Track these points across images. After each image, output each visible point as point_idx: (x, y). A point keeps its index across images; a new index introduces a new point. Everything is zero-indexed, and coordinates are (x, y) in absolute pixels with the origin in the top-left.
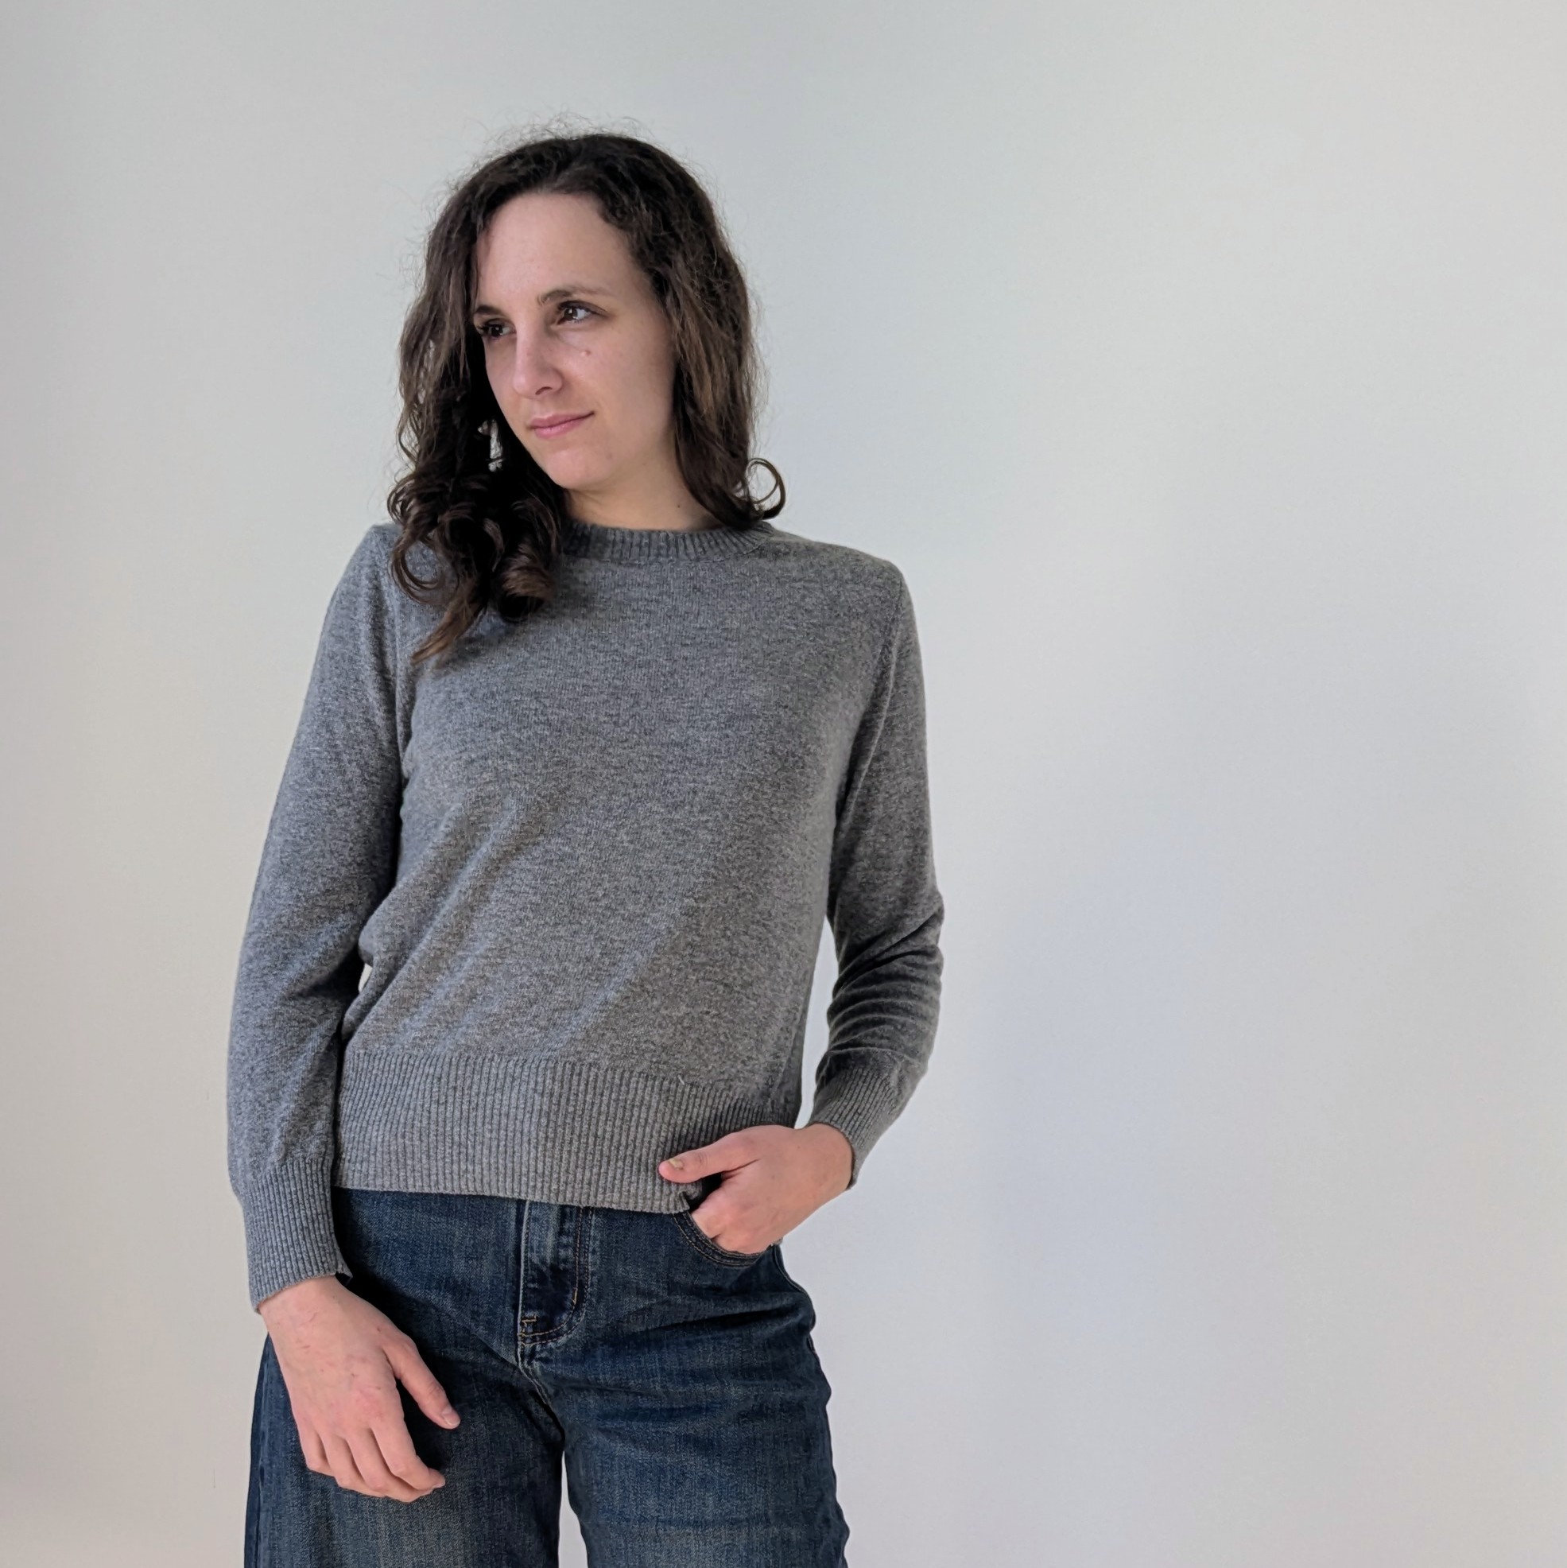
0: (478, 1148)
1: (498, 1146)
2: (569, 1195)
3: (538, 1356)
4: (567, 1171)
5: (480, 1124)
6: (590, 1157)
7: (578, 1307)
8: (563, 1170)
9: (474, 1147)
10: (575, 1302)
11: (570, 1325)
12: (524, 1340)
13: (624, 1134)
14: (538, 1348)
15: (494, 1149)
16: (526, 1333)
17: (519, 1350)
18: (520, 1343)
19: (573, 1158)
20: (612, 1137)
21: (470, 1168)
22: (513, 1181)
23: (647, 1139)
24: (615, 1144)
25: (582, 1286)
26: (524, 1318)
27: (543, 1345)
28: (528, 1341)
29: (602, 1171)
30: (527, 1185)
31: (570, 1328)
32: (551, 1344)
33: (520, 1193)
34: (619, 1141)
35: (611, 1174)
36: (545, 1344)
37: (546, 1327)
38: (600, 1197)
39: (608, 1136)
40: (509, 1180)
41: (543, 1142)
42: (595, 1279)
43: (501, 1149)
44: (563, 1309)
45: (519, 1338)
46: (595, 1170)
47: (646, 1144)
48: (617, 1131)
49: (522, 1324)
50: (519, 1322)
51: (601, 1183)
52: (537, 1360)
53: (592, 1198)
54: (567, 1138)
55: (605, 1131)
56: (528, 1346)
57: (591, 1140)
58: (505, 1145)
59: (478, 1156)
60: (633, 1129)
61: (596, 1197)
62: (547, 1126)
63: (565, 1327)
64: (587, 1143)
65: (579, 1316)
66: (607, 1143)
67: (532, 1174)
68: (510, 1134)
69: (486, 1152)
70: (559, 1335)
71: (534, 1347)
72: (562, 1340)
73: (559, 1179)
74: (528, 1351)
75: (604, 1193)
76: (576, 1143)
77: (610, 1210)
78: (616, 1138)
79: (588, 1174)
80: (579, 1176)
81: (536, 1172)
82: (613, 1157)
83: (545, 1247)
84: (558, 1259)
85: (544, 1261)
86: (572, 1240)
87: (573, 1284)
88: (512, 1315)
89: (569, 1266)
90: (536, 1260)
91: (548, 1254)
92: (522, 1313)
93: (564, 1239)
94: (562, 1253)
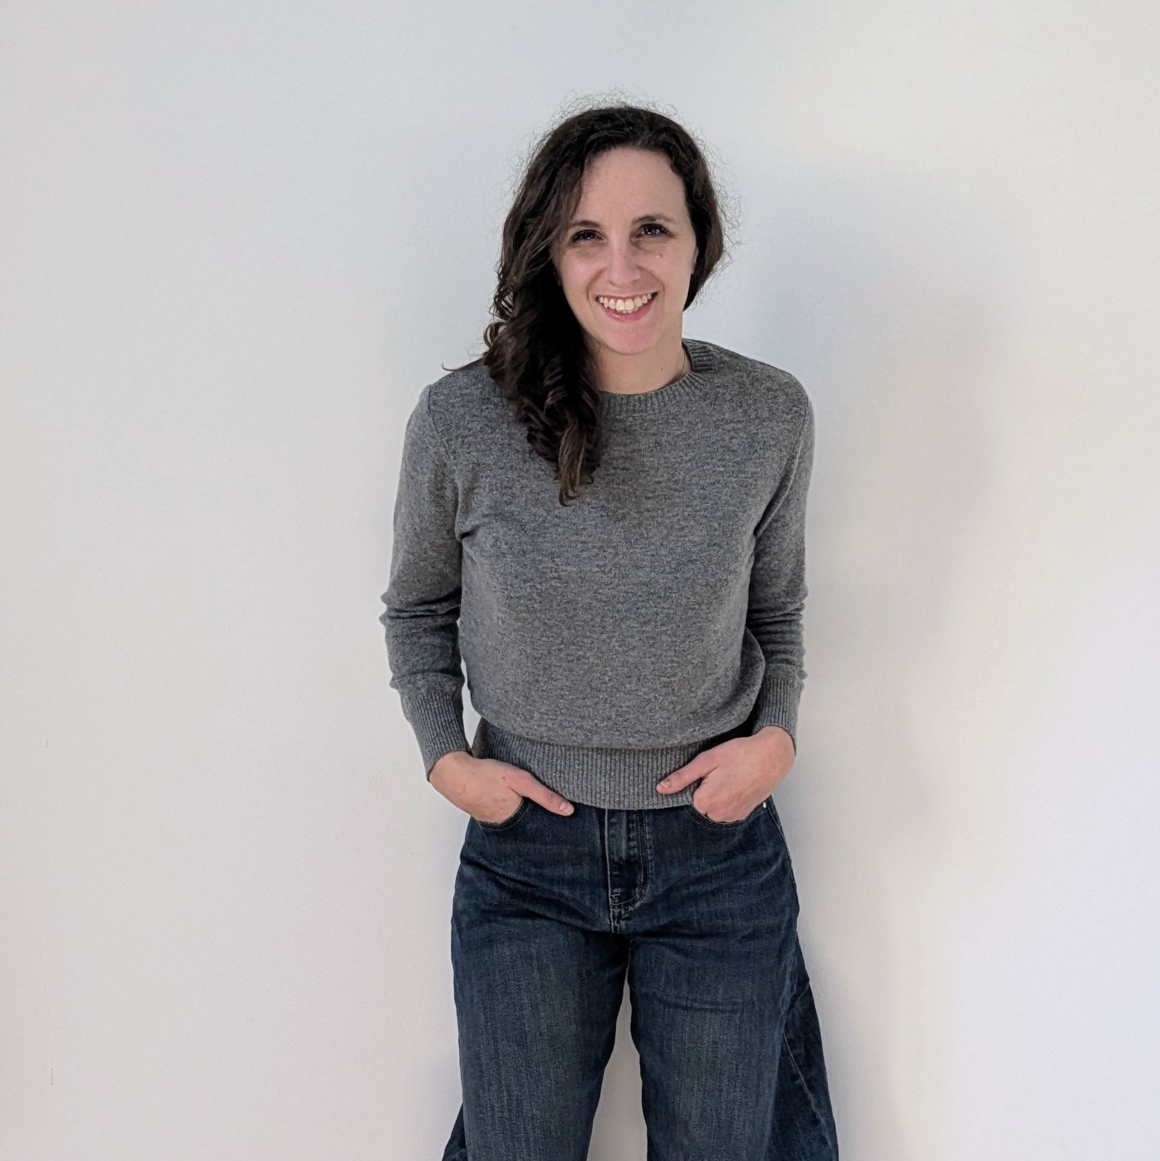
0: (571, 775)
1: (583, 774)
2: (626, 803)
3: (623, 917)
4: (624, 789)
6: (636, 779)
7: (645, 883)
8: (622, 788)
9: (569, 774)
10: (642, 880)
11: (641, 894)
12: (614, 907)
13: (655, 762)
14: (623, 912)
15: (580, 776)
16: (614, 903)
17: (611, 914)
18: (611, 910)
19: (627, 780)
20: (648, 764)
22: (591, 796)
24: (650, 768)
25: (645, 869)
26: (612, 893)
27: (625, 910)
28: (617, 908)
29: (645, 786)
30: (600, 798)
31: (641, 896)
32: (631, 908)
33: (596, 803)
34: (652, 766)
35: (650, 787)
36: (627, 909)
37: (627, 898)
38: (646, 802)
39: (645, 764)
40: (589, 795)
41: (609, 772)
42: (653, 864)
43: (585, 776)
44: (636, 886)
45: (611, 907)
46: (641, 786)
48: (650, 760)
49: (612, 897)
50: (610, 895)
51: (645, 793)
52: (623, 920)
53: (641, 803)
54: (622, 768)
55: (643, 762)
56: (617, 911)
57: (636, 769)
58: (587, 774)
59: (571, 780)
61: (643, 803)
63: (638, 896)
64: (634, 770)
65: (645, 889)
66: (645, 769)
67: (603, 793)
68: (590, 768)
69: (576, 777)
70: (635, 902)
71: (620, 912)
72: (638, 905)
73: (620, 794)
74: (616, 915)
75: (648, 799)
76: (627, 771)
78: (650, 764)
79: (636, 789)
80: (632, 791)
81: (605, 791)
82: (650, 777)
83: (621, 851)
84: (629, 856)
85: (621, 859)
86: (635, 843)
87: (640, 869)
88: (605, 893)
89: (636, 859)
90: (616, 859)
91: (624, 855)
92: (612, 891)
93: (632, 844)
94: (632, 853)
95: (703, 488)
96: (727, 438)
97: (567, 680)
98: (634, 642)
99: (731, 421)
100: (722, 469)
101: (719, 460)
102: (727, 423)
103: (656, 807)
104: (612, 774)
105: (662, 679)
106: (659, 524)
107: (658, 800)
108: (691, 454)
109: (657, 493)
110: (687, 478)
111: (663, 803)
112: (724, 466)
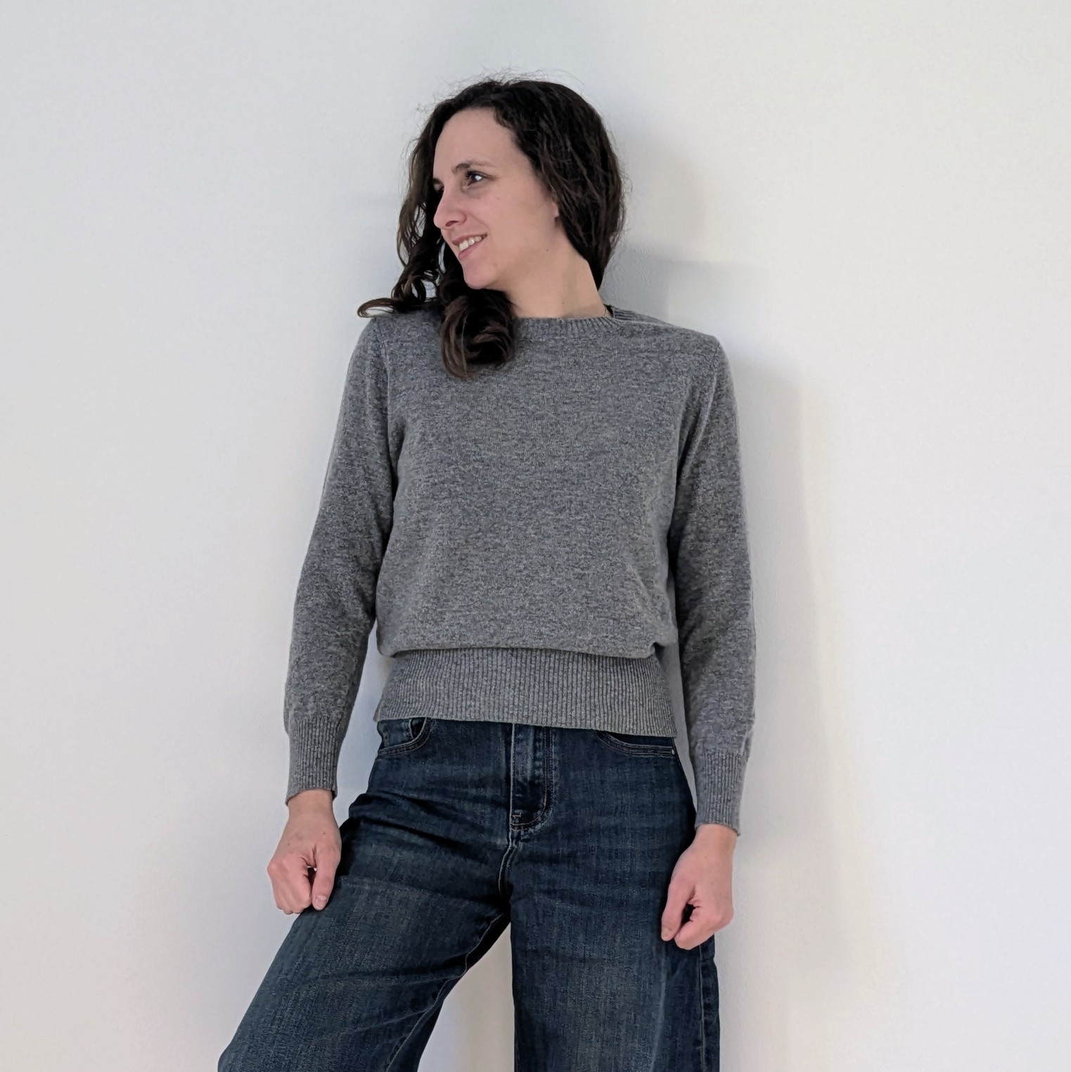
0: (478, 691)
1: (491, 689)
2: (535, 719)
3: (522, 838)
4: (533, 704)
5: (480, 677)
7: (548, 808)
8: (530, 703)
10: (545, 804)
11: (543, 817)
12: (514, 827)
14: (522, 833)
15: (488, 692)
16: (514, 823)
17: (510, 834)
18: (511, 829)
19: (536, 696)
21: (473, 704)
22: (499, 711)
23: (579, 682)
24: (560, 686)
25: (549, 794)
26: (514, 813)
27: (525, 831)
28: (516, 828)
29: (554, 703)
30: (508, 713)
31: (542, 820)
32: (531, 830)
33: (503, 718)
36: (527, 831)
37: (528, 820)
38: (554, 720)
40: (496, 711)
41: (518, 686)
42: (557, 788)
43: (493, 691)
44: (538, 809)
45: (510, 826)
46: (550, 703)
47: (580, 685)
48: (560, 678)
49: (512, 817)
50: (510, 815)
52: (521, 841)
53: (549, 720)
54: (532, 684)
56: (516, 831)
57: (546, 685)
58: (495, 689)
60: (570, 677)
61: (552, 719)
62: (520, 676)
63: (540, 819)
64: (544, 687)
65: (548, 812)
66: (555, 686)
67: (511, 706)
68: (498, 682)
69: (483, 693)
70: (536, 824)
71: (520, 832)
72: (538, 827)
74: (515, 835)
75: (557, 717)
76: (537, 687)
77: (561, 729)
78: (561, 682)
79: (546, 706)
80: (540, 707)
81: (513, 704)
82: (560, 695)
83: (526, 770)
84: (533, 777)
85: (525, 780)
86: (541, 763)
87: (544, 793)
88: (505, 813)
89: (541, 781)
90: (520, 780)
91: (528, 775)
92: (513, 811)
93: (537, 763)
94: (537, 773)
95: (618, 399)
96: (642, 364)
97: (483, 570)
98: (550, 530)
99: (645, 351)
100: (636, 387)
101: (634, 380)
102: (641, 352)
103: (563, 726)
104: (522, 688)
105: (576, 570)
106: (574, 424)
107: (566, 720)
108: (608, 373)
109: (574, 400)
110: (603, 391)
111: (571, 723)
112: (638, 385)
